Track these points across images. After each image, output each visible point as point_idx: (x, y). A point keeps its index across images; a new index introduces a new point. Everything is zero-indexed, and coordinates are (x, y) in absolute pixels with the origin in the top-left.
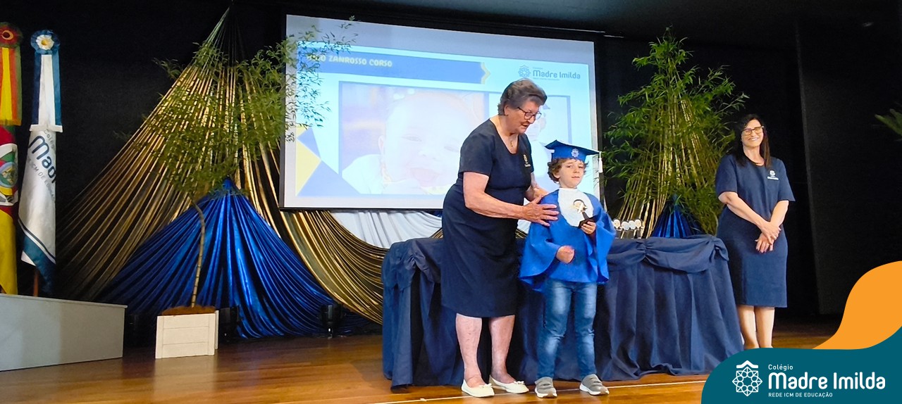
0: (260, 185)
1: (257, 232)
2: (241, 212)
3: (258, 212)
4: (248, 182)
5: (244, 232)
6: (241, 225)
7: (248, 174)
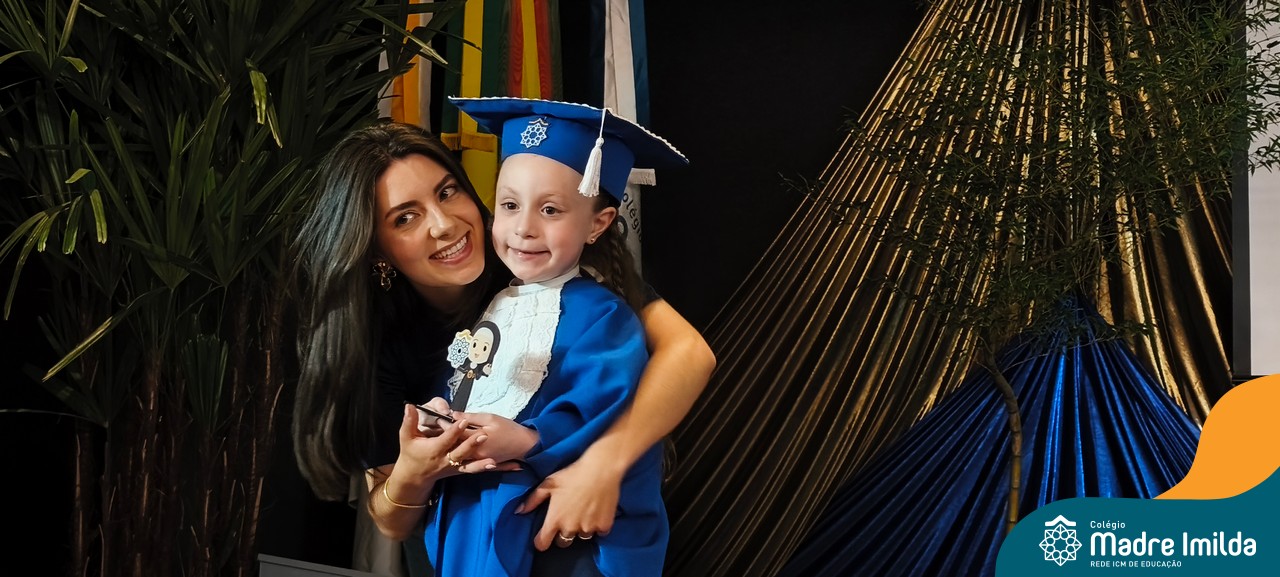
0: (1172, 308)
1: (1163, 452)
2: (1115, 393)
3: (1166, 390)
4: (1133, 300)
5: (1125, 451)
6: (1117, 430)
7: (1133, 276)
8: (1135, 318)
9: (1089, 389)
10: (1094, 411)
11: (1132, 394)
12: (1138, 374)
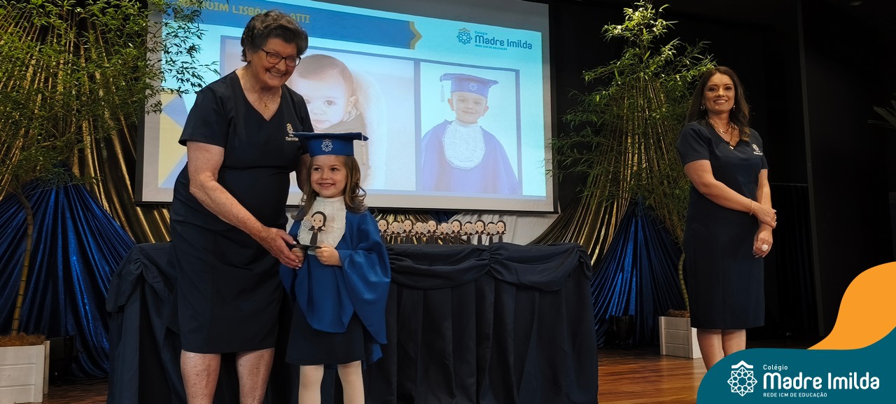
0: (107, 171)
1: (100, 234)
2: (79, 207)
3: (103, 207)
4: (89, 166)
5: (82, 233)
6: (79, 224)
7: (90, 156)
8: (90, 174)
9: (66, 205)
10: (68, 215)
11: (87, 208)
12: (90, 200)
